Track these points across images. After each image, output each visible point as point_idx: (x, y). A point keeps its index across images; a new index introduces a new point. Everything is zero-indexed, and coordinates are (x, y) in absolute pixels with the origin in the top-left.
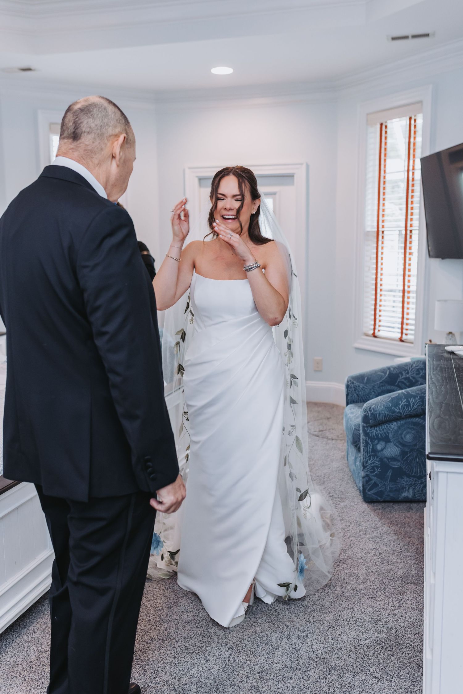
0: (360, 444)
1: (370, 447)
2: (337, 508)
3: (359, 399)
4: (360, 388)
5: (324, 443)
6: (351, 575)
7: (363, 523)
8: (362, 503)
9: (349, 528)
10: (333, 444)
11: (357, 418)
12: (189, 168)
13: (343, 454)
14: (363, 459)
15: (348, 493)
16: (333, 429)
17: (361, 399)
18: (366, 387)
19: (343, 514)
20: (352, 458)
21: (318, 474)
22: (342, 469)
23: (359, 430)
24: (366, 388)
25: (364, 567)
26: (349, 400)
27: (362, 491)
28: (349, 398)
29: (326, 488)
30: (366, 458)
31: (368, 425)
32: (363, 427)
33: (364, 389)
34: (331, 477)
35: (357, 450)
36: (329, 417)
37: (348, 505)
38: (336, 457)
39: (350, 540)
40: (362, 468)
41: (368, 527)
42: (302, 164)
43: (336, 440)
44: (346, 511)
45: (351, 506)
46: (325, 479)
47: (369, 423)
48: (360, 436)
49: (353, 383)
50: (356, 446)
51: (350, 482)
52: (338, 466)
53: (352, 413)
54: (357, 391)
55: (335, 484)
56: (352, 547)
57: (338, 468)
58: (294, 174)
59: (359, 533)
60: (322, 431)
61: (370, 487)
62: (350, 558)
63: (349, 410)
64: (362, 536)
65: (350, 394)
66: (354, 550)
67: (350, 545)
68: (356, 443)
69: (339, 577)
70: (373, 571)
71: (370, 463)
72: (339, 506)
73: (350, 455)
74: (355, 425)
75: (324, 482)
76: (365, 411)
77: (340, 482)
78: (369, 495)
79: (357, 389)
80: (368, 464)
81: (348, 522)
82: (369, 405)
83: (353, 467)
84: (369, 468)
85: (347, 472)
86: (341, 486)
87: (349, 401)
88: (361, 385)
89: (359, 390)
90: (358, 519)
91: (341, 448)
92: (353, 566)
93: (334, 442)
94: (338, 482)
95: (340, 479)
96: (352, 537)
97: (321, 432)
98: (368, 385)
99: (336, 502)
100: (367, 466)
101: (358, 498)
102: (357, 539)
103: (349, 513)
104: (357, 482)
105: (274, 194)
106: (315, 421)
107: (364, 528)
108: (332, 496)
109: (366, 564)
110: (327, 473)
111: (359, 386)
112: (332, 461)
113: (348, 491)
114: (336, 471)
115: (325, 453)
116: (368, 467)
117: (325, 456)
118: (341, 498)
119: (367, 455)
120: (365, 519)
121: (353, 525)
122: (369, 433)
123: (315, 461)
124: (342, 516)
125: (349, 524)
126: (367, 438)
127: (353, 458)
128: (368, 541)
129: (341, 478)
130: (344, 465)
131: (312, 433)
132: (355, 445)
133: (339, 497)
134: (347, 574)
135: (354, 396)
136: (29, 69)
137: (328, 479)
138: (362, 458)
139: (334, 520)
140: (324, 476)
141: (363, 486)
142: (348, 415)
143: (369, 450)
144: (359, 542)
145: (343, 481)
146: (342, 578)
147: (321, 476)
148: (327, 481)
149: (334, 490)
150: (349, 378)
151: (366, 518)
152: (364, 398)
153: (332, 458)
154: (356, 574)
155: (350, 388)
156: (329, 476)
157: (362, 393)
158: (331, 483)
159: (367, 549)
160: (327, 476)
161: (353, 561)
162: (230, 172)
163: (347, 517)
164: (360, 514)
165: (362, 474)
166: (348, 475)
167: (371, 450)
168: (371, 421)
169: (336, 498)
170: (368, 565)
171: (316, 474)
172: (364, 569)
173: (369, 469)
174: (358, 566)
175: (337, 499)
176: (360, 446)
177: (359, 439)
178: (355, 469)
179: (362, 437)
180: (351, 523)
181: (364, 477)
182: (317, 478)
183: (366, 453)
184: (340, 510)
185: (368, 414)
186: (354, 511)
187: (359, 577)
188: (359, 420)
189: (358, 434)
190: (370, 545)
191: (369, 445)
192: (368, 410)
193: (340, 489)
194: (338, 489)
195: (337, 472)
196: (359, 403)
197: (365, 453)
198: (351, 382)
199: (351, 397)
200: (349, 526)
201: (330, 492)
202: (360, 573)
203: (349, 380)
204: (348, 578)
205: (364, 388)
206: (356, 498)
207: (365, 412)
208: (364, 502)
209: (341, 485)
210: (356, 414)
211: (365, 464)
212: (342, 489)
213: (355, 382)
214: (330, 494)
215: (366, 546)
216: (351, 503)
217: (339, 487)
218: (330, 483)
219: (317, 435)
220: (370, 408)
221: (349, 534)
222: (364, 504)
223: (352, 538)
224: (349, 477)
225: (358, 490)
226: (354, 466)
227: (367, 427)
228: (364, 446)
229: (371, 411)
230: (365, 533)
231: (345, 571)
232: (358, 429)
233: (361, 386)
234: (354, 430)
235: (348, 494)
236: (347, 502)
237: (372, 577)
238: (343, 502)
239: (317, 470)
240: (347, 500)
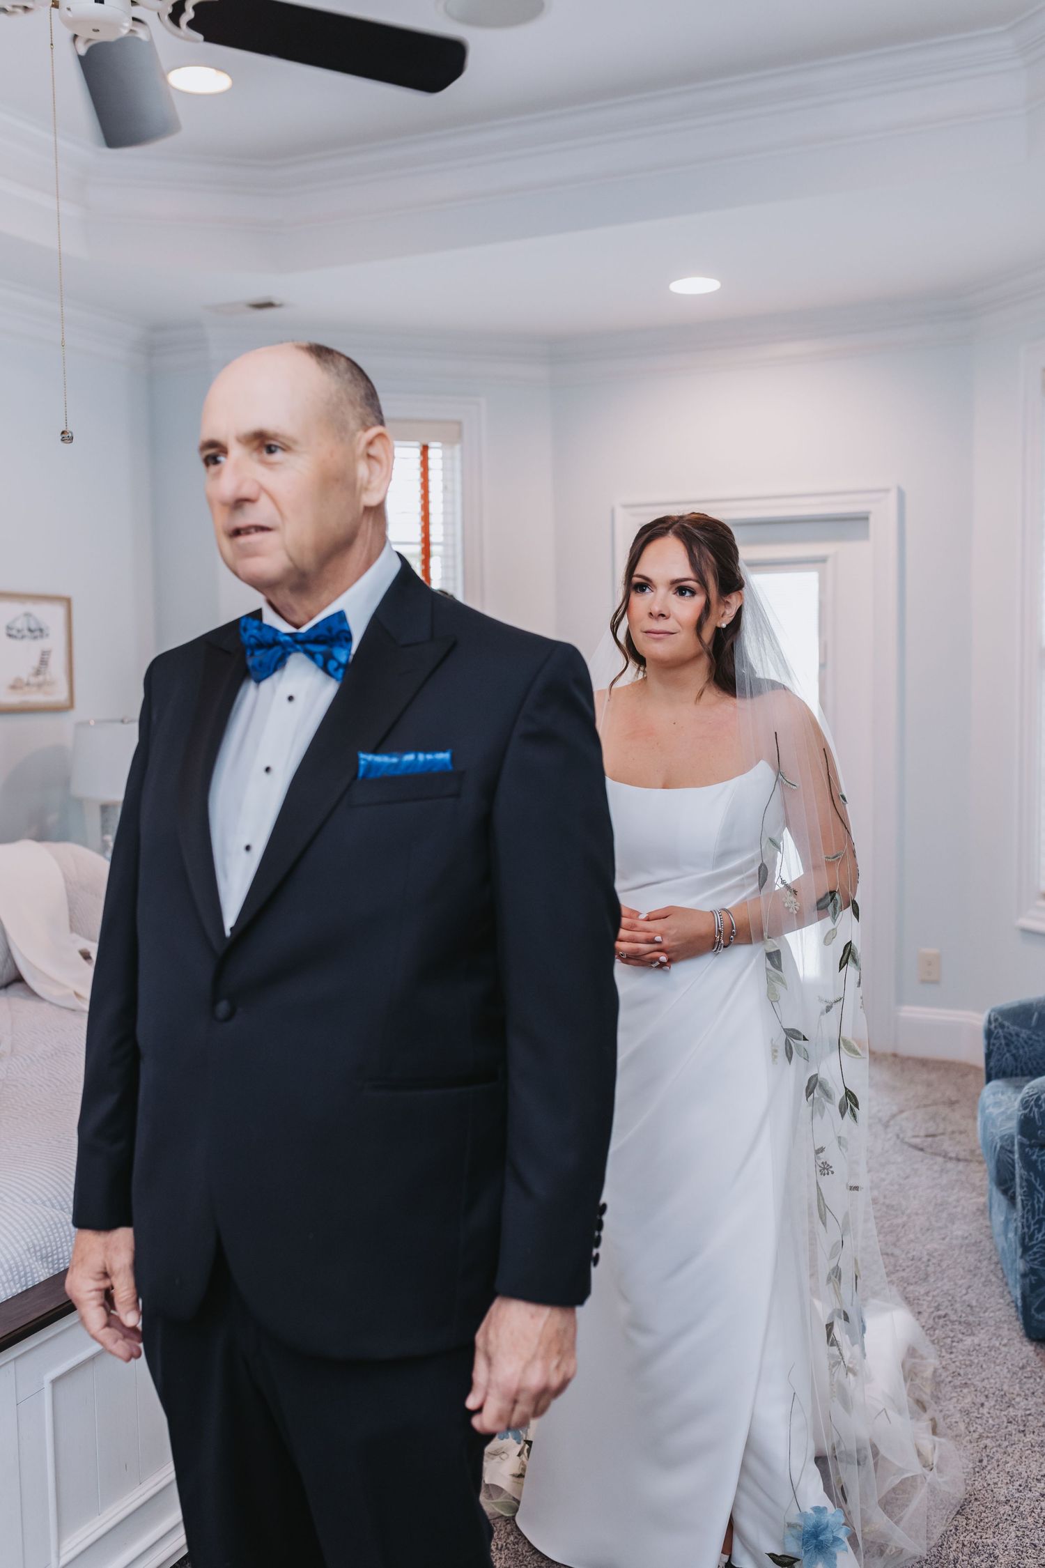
0: (1015, 1188)
1: (1038, 1198)
2: (954, 1350)
3: (1019, 1066)
4: (1021, 1040)
5: (936, 1168)
6: (976, 1551)
7: (1018, 1399)
8: (1022, 1343)
9: (981, 1410)
10: (960, 1172)
11: (1009, 1118)
12: (625, 506)
13: (983, 1200)
14: (1023, 1228)
15: (985, 1312)
16: (961, 1133)
17: (1024, 1068)
18: (1037, 1038)
19: (969, 1369)
20: (999, 1218)
21: (915, 1253)
22: (976, 1242)
23: (1012, 1152)
24: (1038, 1041)
25: (1013, 1528)
26: (991, 1068)
27: (1020, 1309)
28: (992, 1064)
29: (931, 1294)
30: (1029, 1227)
31: (1033, 1141)
32: (1022, 1145)
33: (1030, 1042)
34: (944, 1265)
35: (1008, 1199)
36: (954, 1099)
37: (983, 1345)
38: (963, 1208)
39: (982, 1446)
40: (1020, 1251)
41: (1033, 1411)
42: (887, 490)
43: (966, 1160)
44: (976, 1361)
45: (991, 1348)
46: (931, 1269)
47: (1036, 1138)
48: (1014, 1167)
49: (1002, 1026)
50: (1005, 1192)
51: (994, 1279)
52: (966, 1235)
53: (997, 1104)
54: (1012, 1047)
55: (956, 1284)
56: (983, 1469)
57: (967, 1238)
58: (869, 513)
59: (1006, 1427)
60: (933, 1136)
61: (1040, 1301)
62: (976, 1499)
63: (992, 1097)
64: (1013, 1438)
65: (994, 1054)
66: (988, 1477)
67: (981, 1461)
68: (1004, 1182)
69: (944, 1553)
70: (1036, 1542)
71: (1040, 1239)
72: (960, 1346)
73: (995, 1210)
74: (1002, 1138)
75: (927, 1275)
76: (1025, 1104)
77: (969, 1277)
78: (1038, 1321)
79: (1013, 1043)
80: (1034, 1242)
81: (979, 1394)
82: (1036, 1091)
83: (1001, 1242)
84: (1039, 1252)
85: (988, 1249)
86: (970, 1290)
87: (993, 1072)
88: (1024, 1031)
89: (1019, 1045)
90: (1005, 1387)
91: (978, 1184)
92: (982, 1524)
93: (961, 1166)
94: (963, 1278)
95: (970, 1271)
96: (988, 1437)
97: (930, 1139)
98: (1040, 1033)
99: (952, 1334)
100: (1033, 1246)
101: (1011, 1326)
102: (1000, 1445)
103: (984, 1366)
104: (1011, 1282)
105: (823, 560)
106: (918, 1107)
107: (1020, 1413)
108: (945, 1317)
109: (1019, 1522)
110: (936, 1250)
111: (1017, 1035)
112: (952, 1219)
113: (988, 1305)
114: (962, 1246)
115: (935, 1197)
116: (1035, 1250)
117: (936, 1204)
118: (968, 1324)
119: (1033, 1218)
120: (1025, 1387)
121: (993, 1403)
122: (1036, 1161)
123: (909, 1216)
124: (966, 1374)
125: (983, 1399)
126: (1031, 1174)
127: (1002, 1219)
128: (1029, 1452)
129: (972, 1268)
130: (983, 1231)
131: (906, 1140)
132: (1003, 1188)
133: (963, 1320)
134: (964, 1545)
135: (1006, 1059)
136: (269, 305)
137: (939, 1269)
138: (1020, 1224)
139: (943, 1385)
140: (929, 1260)
141: (1024, 1297)
142: (988, 1107)
143: (1037, 1206)
144: (1005, 1453)
145: (975, 1275)
146: (951, 1558)
147: (920, 1259)
148: (934, 1272)
149: (949, 1301)
150: (992, 1014)
151: (1030, 1384)
152: (1030, 1066)
153: (954, 1210)
154: (990, 1550)
155: (995, 1038)
156: (941, 1261)
157: (1025, 1053)
158: (946, 1280)
159: (1024, 1475)
160: (934, 1261)
161: (984, 1509)
162: (668, 529)
163: (978, 1378)
164: (1014, 1373)
165: (1021, 1265)
166: (990, 1258)
167: (1042, 1206)
168: (1039, 1132)
169: (953, 1322)
170: (1023, 1523)
171: (908, 1253)
172: (1013, 1535)
173: (1037, 1256)
174: (995, 1523)
175: (957, 1327)
176: (1014, 1193)
177: (1013, 1174)
178: (1006, 1248)
179: (1019, 1170)
180: (987, 1397)
181: (1024, 1276)
182: (910, 1263)
183: (1030, 1213)
184: (961, 1358)
185: (1032, 1115)
186: (998, 1361)
187: (996, 1558)
188: (1012, 1126)
189: (1010, 1161)
190: (1033, 1466)
191: (1036, 1192)
192: (1033, 1102)
193: (965, 1298)
194: (961, 1297)
195: (964, 1249)
196: (1019, 1079)
197: (1027, 1213)
198: (997, 1024)
199: (998, 1060)
200: (982, 1405)
201: (939, 1305)
202: (1001, 1546)
203: (992, 1019)
204: (967, 1558)
205: (1030, 1039)
206: (1006, 1326)
207: (1025, 1109)
208: (1025, 1339)
209: (969, 1287)
210: (1008, 1109)
211: (1027, 1240)
212: (971, 1298)
213: (1006, 1023)
214: (938, 1310)
215: (1022, 1469)
216: (990, 1339)
217: (964, 1291)
218: (943, 1279)
219: (920, 1146)
220: (1038, 1099)
221: (980, 1430)
222: (1027, 1344)
223: (988, 1442)
224: (992, 1267)
225: (1013, 1305)
226: (1002, 1238)
227: (1031, 1146)
228: (1025, 1194)
229: (1040, 1107)
230: (1022, 1428)
231: (962, 1538)
232: (1009, 1148)
233: (1024, 1033)
234: (999, 1152)
235: (987, 1314)
236: (981, 1337)
237: (1030, 1560)
238: (973, 1334)
239: (912, 1241)
240: (983, 1331)
